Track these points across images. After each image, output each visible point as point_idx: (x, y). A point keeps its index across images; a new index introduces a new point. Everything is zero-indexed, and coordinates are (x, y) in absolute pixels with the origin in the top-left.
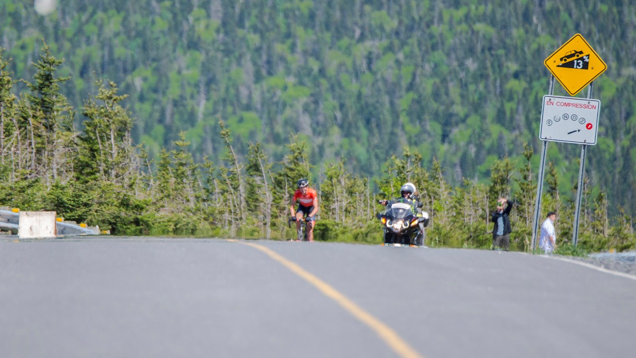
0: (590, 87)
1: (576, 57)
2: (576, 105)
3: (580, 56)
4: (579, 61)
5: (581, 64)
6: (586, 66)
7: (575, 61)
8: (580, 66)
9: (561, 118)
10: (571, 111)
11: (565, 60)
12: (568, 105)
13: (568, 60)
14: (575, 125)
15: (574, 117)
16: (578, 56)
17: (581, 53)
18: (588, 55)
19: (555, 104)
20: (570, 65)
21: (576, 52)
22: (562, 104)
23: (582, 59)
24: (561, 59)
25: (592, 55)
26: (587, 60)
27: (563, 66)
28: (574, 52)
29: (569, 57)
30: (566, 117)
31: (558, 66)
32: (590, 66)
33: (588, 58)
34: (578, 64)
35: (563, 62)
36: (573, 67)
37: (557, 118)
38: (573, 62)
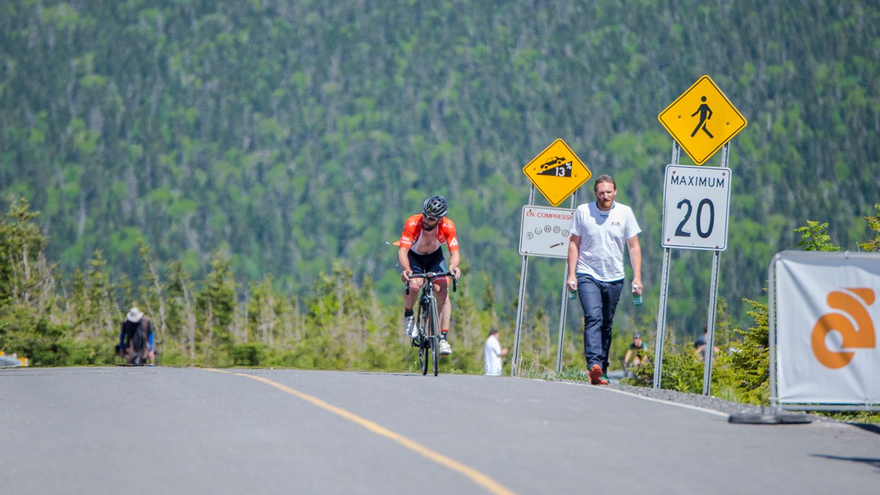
0: (573, 196)
1: (557, 164)
2: (559, 217)
3: (563, 163)
4: (561, 168)
5: (563, 172)
6: (568, 173)
7: (557, 169)
8: (562, 174)
9: (543, 230)
10: (553, 222)
11: (546, 167)
12: (550, 216)
13: (550, 167)
14: (558, 238)
15: (557, 229)
16: (559, 163)
17: (563, 159)
18: (571, 162)
19: (536, 215)
20: (551, 172)
21: (558, 159)
22: (544, 215)
23: (564, 166)
24: (542, 167)
25: (575, 162)
26: (569, 167)
27: (544, 173)
28: (555, 159)
29: (549, 164)
30: (548, 229)
31: (539, 174)
32: (573, 174)
33: (571, 165)
34: (560, 171)
35: (544, 169)
36: (555, 175)
37: (539, 230)
38: (554, 169)
